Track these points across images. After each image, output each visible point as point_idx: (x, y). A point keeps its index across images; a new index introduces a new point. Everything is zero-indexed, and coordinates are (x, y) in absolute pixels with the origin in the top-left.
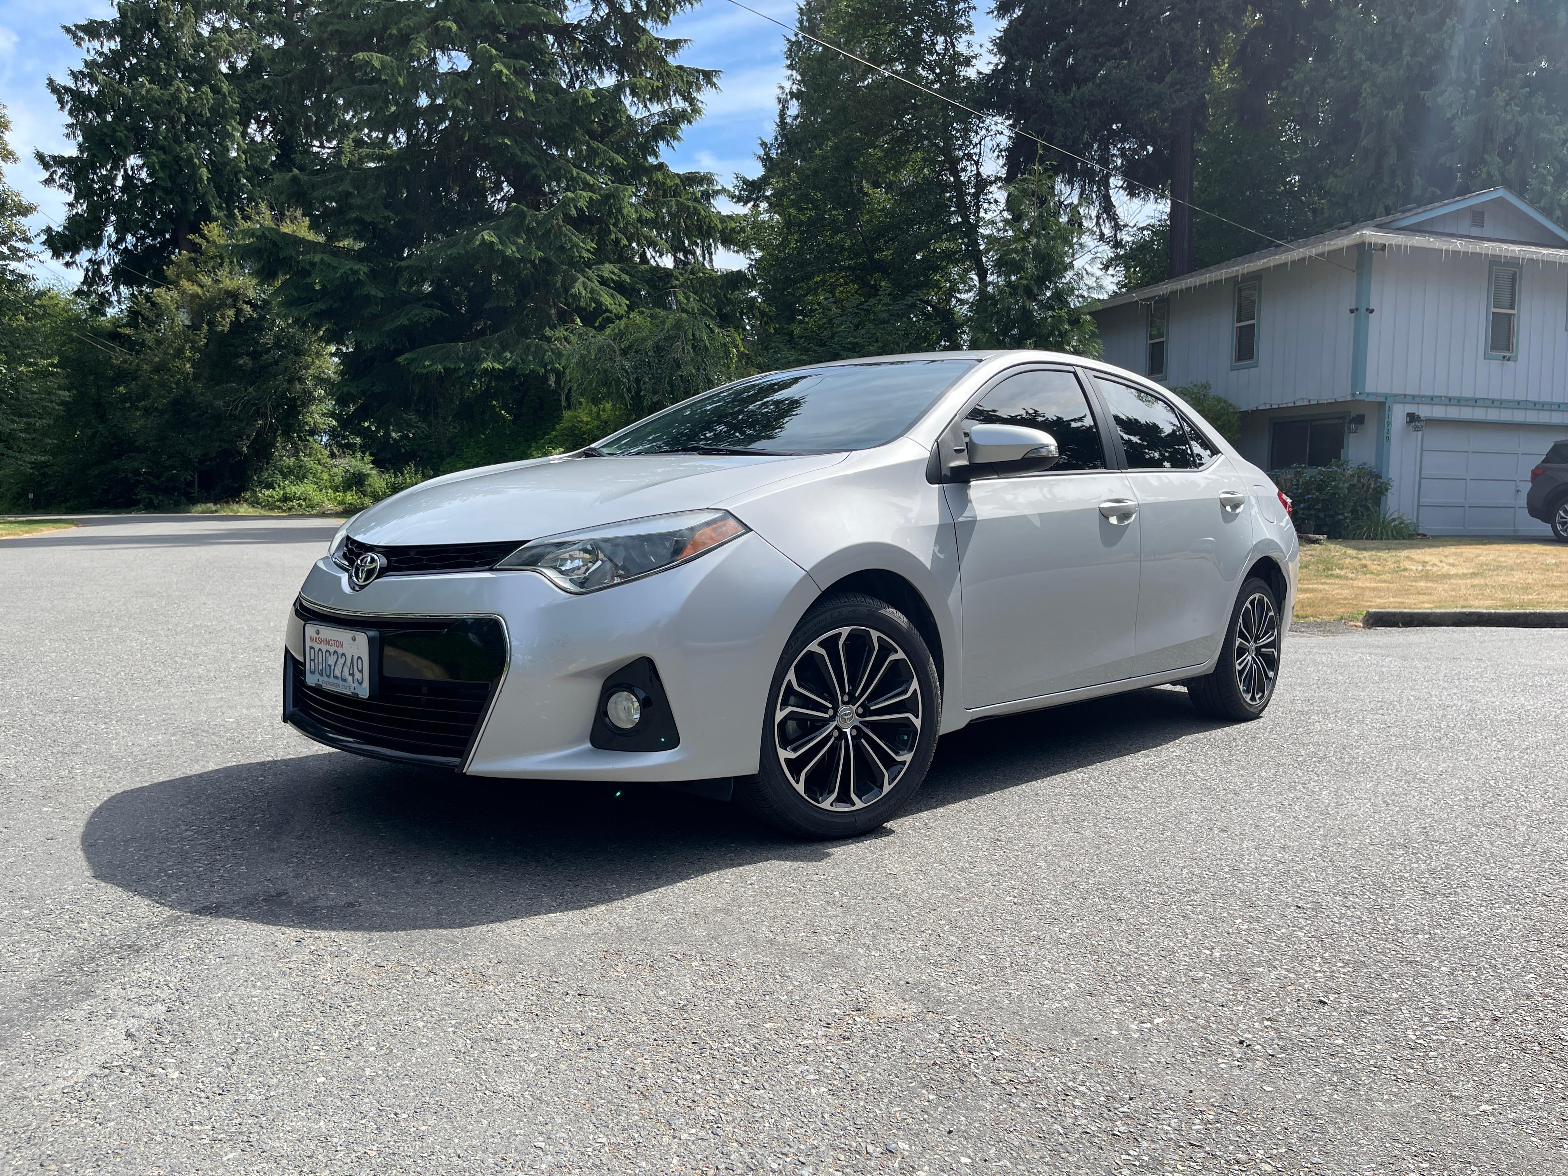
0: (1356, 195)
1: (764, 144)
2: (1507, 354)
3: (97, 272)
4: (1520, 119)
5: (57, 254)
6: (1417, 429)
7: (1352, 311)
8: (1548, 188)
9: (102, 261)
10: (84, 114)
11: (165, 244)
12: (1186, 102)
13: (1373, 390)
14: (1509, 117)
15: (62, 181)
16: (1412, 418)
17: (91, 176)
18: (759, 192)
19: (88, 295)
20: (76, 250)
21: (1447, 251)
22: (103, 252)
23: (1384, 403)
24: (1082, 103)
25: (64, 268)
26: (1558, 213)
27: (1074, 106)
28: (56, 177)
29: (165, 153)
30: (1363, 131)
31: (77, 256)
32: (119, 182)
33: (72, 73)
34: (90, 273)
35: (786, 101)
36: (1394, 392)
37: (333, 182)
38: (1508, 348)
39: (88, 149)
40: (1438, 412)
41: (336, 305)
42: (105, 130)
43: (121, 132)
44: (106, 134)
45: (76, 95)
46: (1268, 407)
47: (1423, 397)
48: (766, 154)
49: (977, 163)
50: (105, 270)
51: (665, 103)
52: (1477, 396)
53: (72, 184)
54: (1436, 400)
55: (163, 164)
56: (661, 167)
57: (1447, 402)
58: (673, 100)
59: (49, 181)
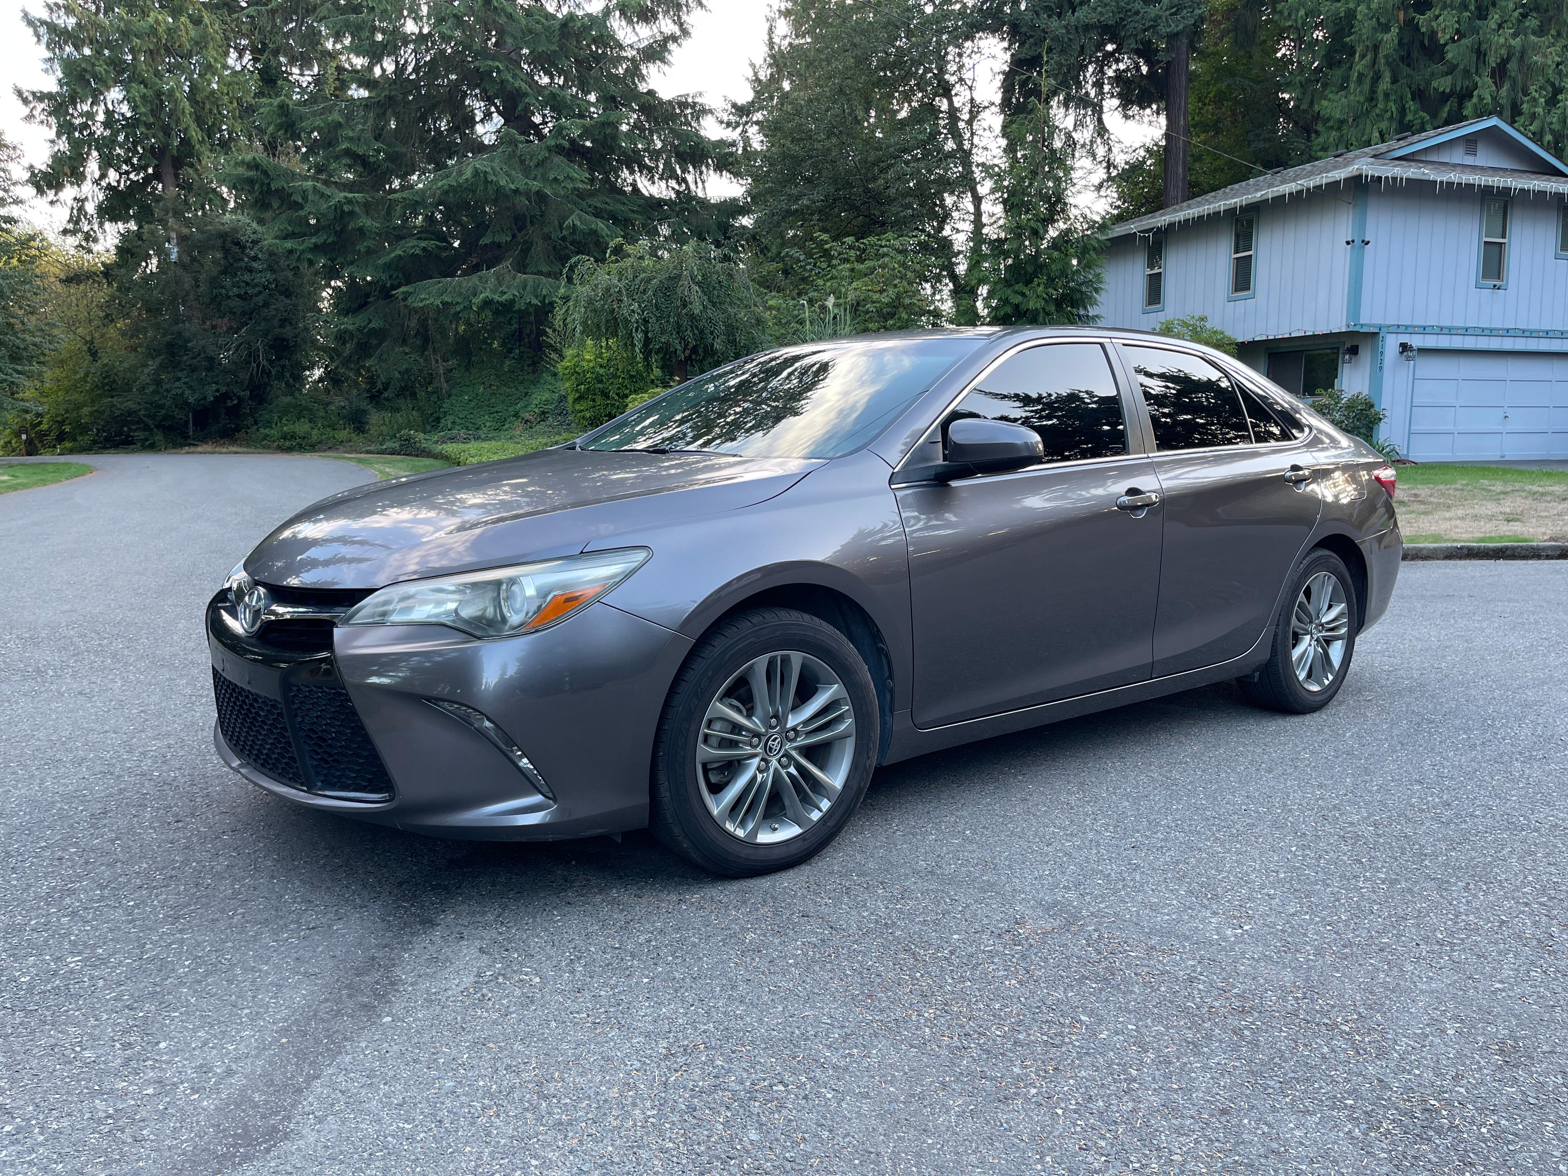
0: (1351, 120)
1: (753, 65)
2: (1498, 283)
3: (81, 209)
4: (1513, 42)
5: (40, 191)
6: (1408, 359)
7: (1348, 243)
8: (1539, 110)
9: (86, 198)
10: (60, 48)
11: (147, 180)
12: (1181, 27)
13: (1367, 322)
14: (1502, 40)
15: (43, 117)
16: (1404, 347)
17: (71, 111)
18: (747, 116)
19: (74, 232)
20: (58, 187)
21: (1441, 182)
22: (87, 188)
23: (1378, 333)
24: (1077, 28)
25: (48, 205)
26: (1548, 137)
27: (1068, 32)
28: (35, 113)
29: (146, 86)
30: (1357, 55)
31: (60, 194)
32: (101, 117)
33: (48, 5)
34: (75, 212)
35: (773, 20)
36: (1388, 323)
37: (321, 114)
38: (1499, 277)
39: (67, 84)
40: (1431, 342)
41: (330, 240)
42: (83, 65)
43: (100, 66)
44: (85, 70)
45: (52, 28)
46: (1264, 338)
47: (1415, 327)
48: (756, 74)
49: (970, 88)
50: (90, 208)
51: (654, 27)
52: (1468, 325)
53: (53, 120)
54: (1428, 330)
55: (144, 97)
56: (651, 93)
57: (1438, 331)
58: (663, 23)
59: (30, 117)
